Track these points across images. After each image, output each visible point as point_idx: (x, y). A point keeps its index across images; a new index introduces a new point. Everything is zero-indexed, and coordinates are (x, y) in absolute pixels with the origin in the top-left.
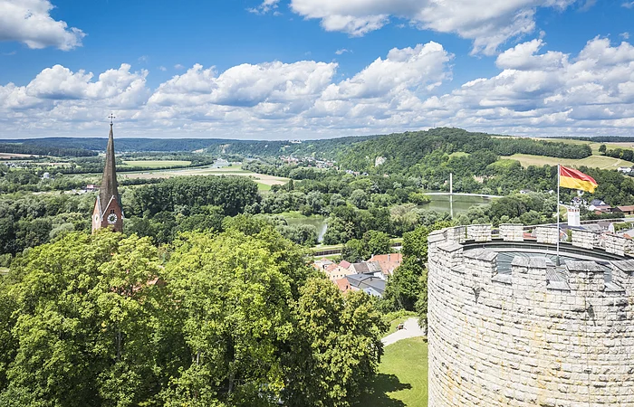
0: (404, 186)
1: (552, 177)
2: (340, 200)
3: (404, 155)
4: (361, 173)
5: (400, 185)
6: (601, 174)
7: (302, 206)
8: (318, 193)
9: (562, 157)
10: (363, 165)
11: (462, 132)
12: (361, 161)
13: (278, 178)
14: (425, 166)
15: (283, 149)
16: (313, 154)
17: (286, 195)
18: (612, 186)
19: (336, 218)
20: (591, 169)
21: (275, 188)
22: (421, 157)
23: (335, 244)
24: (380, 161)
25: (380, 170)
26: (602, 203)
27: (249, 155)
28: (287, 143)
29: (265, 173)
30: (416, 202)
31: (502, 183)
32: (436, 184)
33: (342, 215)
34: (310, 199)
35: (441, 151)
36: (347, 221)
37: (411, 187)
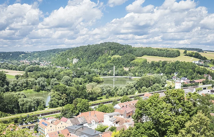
0: (89, 73)
1: (163, 67)
2: (56, 82)
3: (88, 57)
4: (65, 68)
5: (88, 73)
6: (186, 64)
7: (34, 86)
8: (43, 79)
9: (166, 57)
10: (66, 64)
11: (118, 44)
12: (65, 61)
13: (19, 71)
14: (99, 63)
15: (21, 56)
16: (38, 58)
17: (24, 80)
18: (191, 70)
19: (56, 92)
20: (181, 62)
21: (17, 77)
22: (97, 58)
23: (56, 107)
24: (75, 61)
25: (75, 66)
26: (186, 79)
27: (1, 60)
28: (23, 53)
29: (11, 69)
30: (96, 82)
31: (138, 71)
32: (105, 72)
33: (59, 90)
34: (39, 83)
35: (107, 55)
36: (62, 93)
37: (94, 74)
